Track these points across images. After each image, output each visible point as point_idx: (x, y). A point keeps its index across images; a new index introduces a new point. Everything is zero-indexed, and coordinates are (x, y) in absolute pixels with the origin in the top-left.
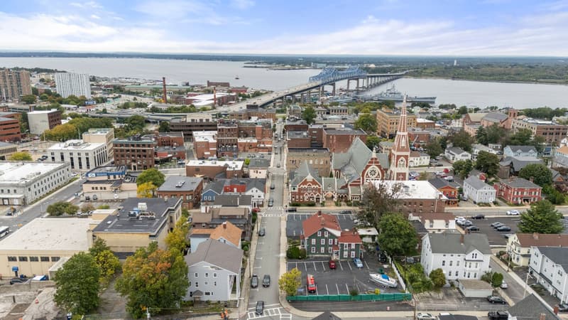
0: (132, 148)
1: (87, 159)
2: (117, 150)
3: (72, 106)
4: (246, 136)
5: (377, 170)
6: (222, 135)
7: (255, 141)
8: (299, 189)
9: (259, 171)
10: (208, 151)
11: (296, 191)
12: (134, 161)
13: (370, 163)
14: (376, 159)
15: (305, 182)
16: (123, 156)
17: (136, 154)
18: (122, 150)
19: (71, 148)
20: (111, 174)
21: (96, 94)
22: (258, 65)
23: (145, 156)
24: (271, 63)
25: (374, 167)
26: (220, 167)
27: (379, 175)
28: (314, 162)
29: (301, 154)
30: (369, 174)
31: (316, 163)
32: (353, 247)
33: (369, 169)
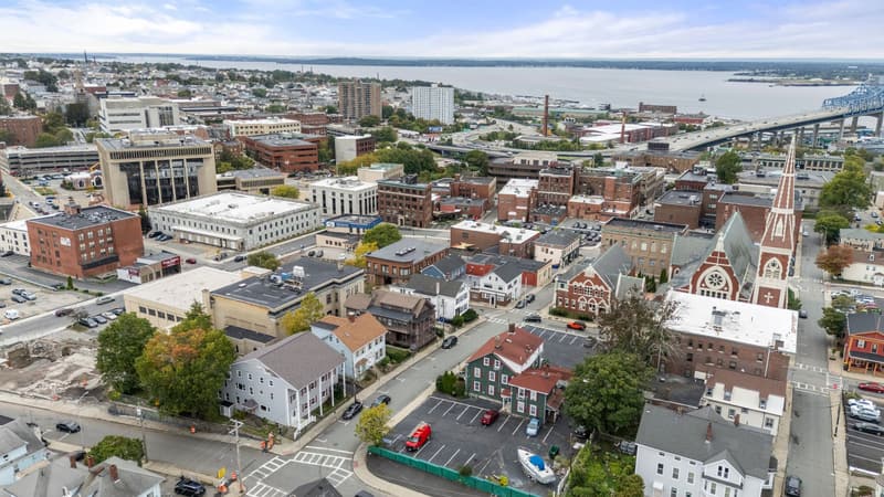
0: (400, 193)
1: (351, 202)
2: (382, 195)
3: (413, 133)
4: (591, 192)
5: (725, 276)
6: (546, 186)
7: (598, 201)
8: (570, 288)
9: (550, 250)
10: (515, 210)
11: (566, 289)
12: (401, 213)
13: (709, 260)
14: (722, 255)
15: (582, 278)
16: (389, 203)
17: (404, 202)
18: (388, 196)
19: (336, 186)
20: (355, 226)
21: (463, 117)
22: (755, 78)
23: (415, 207)
25: (717, 268)
26: (496, 235)
27: (727, 285)
28: (640, 246)
30: (708, 282)
31: (654, 248)
32: (533, 397)
33: (708, 273)
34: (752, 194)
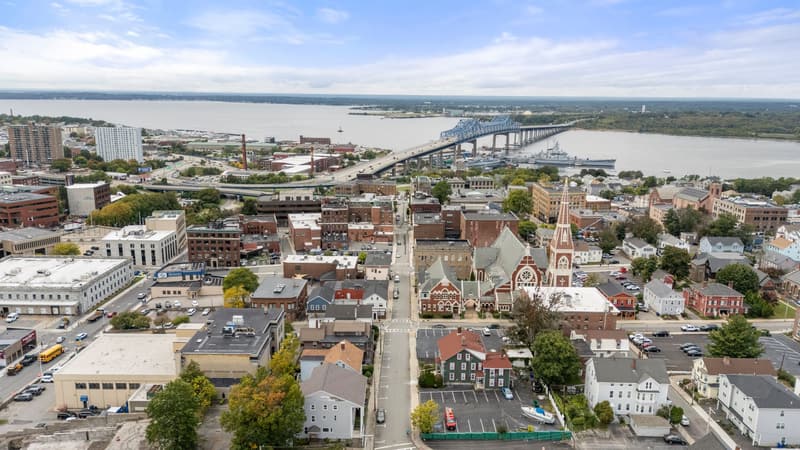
0: (212, 238)
1: (153, 252)
2: (192, 242)
3: (120, 175)
4: (359, 220)
5: (532, 272)
6: (328, 219)
7: (371, 227)
8: (432, 296)
9: (378, 270)
10: (310, 240)
11: (428, 298)
12: (215, 255)
13: (522, 262)
14: (530, 258)
15: (440, 287)
16: (199, 248)
17: (217, 246)
18: (199, 242)
19: (132, 238)
20: (188, 274)
21: (149, 155)
23: (229, 249)
24: (386, 109)
25: (527, 267)
26: (327, 264)
27: (534, 277)
28: (450, 258)
29: (432, 247)
30: (522, 277)
31: (453, 259)
32: (501, 373)
33: (522, 271)
34: (475, 212)
